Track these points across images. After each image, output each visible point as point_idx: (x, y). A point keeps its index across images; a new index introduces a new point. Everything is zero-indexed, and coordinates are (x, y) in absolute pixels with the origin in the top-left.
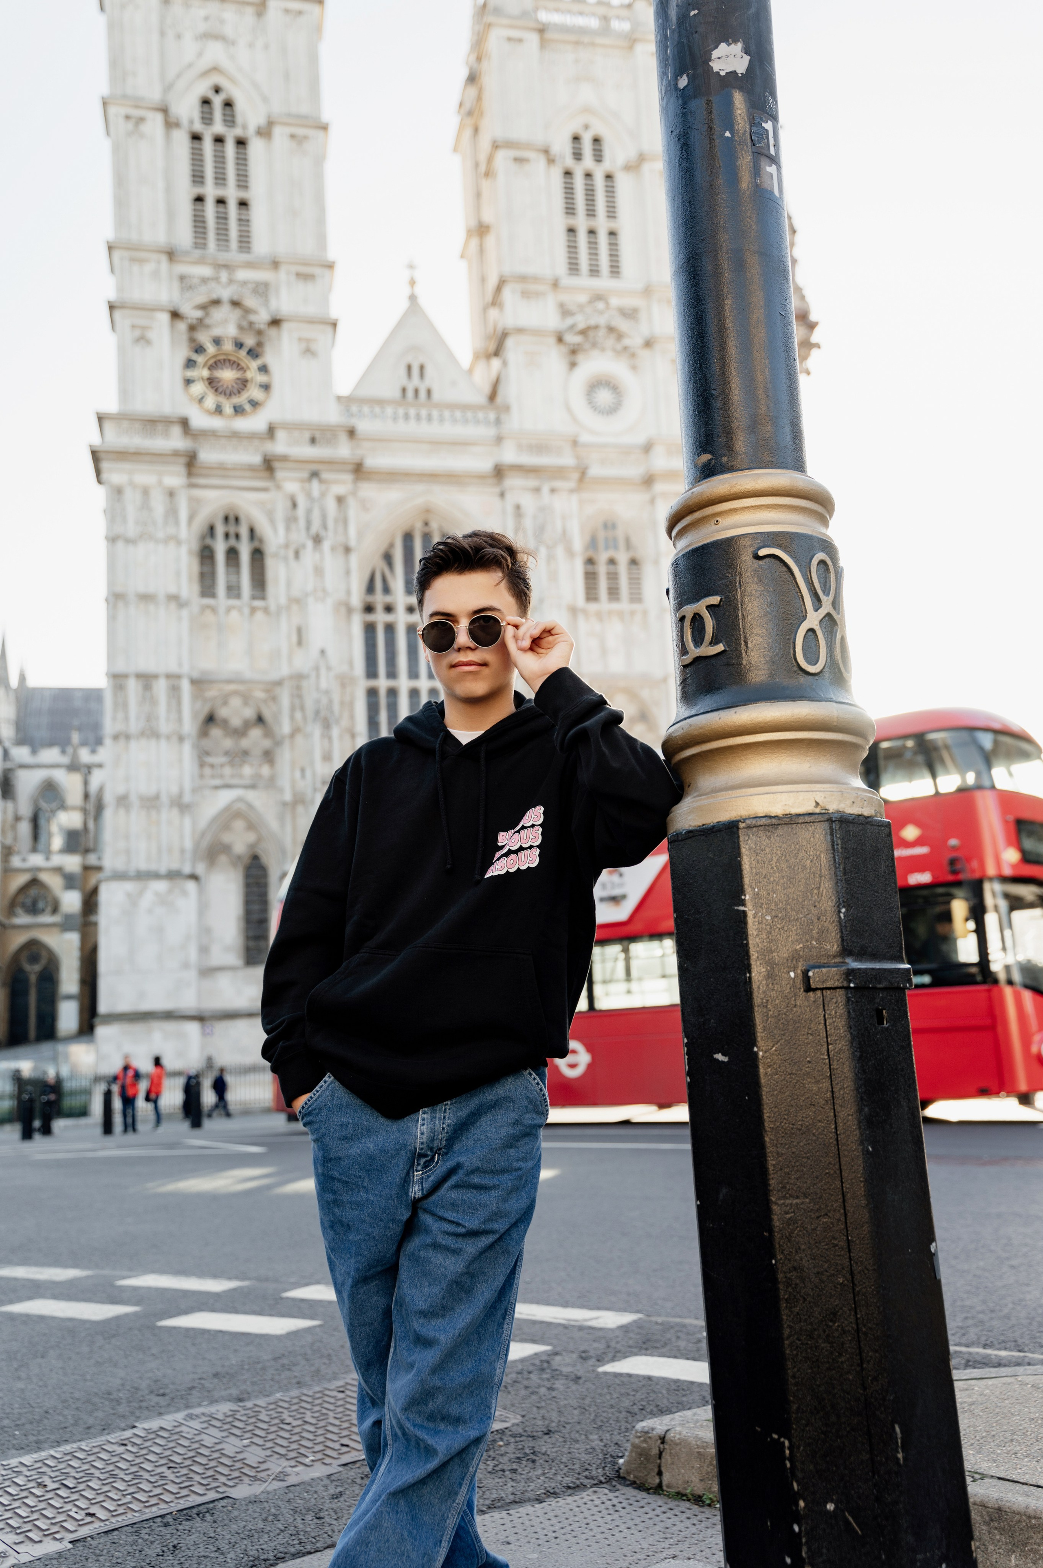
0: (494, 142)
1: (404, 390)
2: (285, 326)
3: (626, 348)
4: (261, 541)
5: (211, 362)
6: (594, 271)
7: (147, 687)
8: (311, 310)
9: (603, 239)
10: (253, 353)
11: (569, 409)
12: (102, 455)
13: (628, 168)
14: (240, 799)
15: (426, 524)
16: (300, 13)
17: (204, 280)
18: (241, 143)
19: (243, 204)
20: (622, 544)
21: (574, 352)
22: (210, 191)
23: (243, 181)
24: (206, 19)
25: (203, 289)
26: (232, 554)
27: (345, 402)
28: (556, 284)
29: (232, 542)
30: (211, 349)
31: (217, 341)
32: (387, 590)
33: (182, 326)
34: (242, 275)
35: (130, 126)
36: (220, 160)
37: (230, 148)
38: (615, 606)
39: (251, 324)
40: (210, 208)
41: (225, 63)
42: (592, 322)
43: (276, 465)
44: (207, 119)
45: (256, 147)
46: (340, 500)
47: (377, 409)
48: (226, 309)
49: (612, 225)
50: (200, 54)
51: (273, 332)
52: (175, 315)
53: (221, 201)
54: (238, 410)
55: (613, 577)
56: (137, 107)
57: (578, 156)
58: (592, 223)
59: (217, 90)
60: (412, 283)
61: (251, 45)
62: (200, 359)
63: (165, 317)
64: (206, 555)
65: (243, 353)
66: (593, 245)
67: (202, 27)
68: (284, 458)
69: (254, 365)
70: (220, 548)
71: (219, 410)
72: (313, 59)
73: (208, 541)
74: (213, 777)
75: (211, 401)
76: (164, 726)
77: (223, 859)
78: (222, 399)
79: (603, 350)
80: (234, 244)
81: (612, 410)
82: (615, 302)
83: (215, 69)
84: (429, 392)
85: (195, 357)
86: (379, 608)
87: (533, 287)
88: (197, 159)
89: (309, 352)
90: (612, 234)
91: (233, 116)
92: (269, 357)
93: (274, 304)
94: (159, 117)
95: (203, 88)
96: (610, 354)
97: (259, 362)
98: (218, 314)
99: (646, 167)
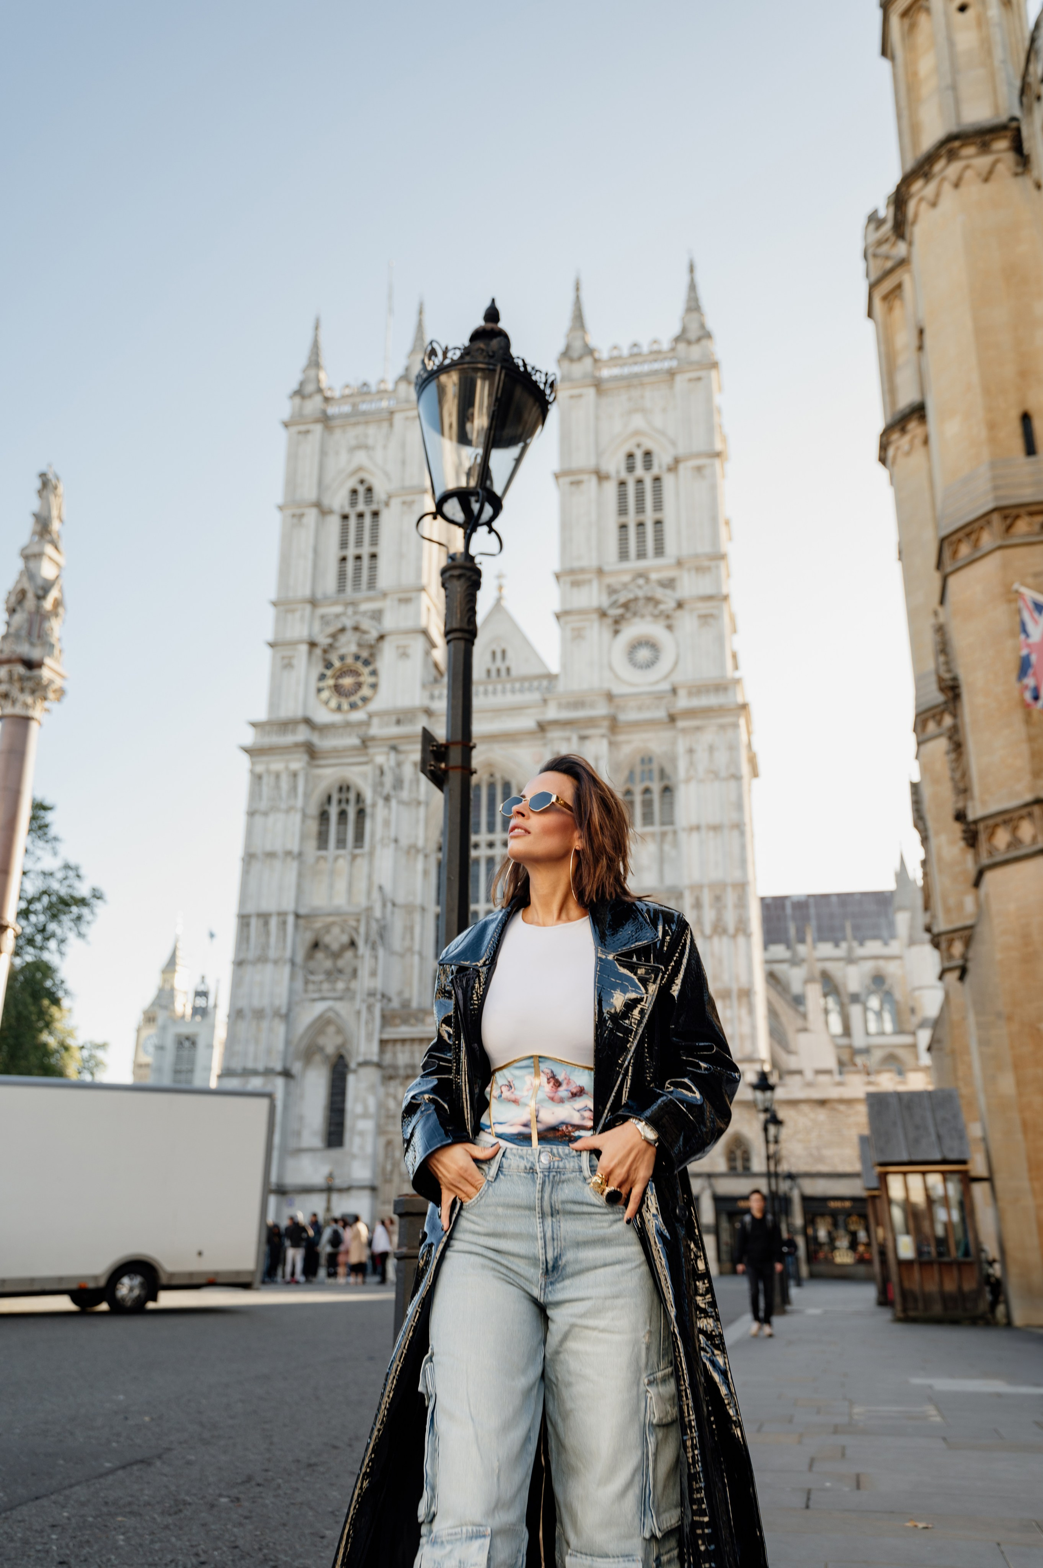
1: (489, 671)
2: (389, 639)
3: (661, 612)
4: (363, 802)
5: (338, 673)
6: (641, 555)
7: (266, 924)
8: (410, 624)
9: (650, 529)
10: (366, 663)
11: (611, 668)
12: (256, 752)
13: (672, 469)
14: (330, 1009)
15: (492, 775)
17: (338, 616)
18: (375, 514)
19: (373, 556)
20: (656, 774)
21: (617, 622)
22: (351, 552)
23: (374, 541)
24: (355, 437)
25: (335, 622)
26: (343, 814)
28: (600, 572)
29: (344, 806)
30: (337, 664)
31: (342, 658)
33: (318, 651)
34: (365, 607)
35: (296, 519)
37: (368, 520)
38: (649, 829)
39: (366, 641)
40: (350, 564)
41: (367, 463)
42: (633, 596)
43: (369, 743)
44: (354, 503)
45: (385, 514)
48: (349, 634)
49: (658, 516)
50: (350, 462)
51: (380, 645)
53: (358, 558)
54: (353, 706)
55: (647, 804)
56: (300, 507)
57: (631, 469)
58: (641, 518)
59: (362, 482)
60: (500, 588)
61: (384, 447)
62: (329, 673)
63: (304, 648)
64: (324, 816)
65: (360, 663)
66: (641, 535)
67: (353, 442)
68: (373, 739)
69: (366, 671)
70: (334, 811)
71: (339, 708)
73: (326, 807)
74: (314, 991)
75: (333, 703)
76: (272, 953)
77: (318, 1058)
78: (342, 700)
79: (643, 616)
80: (363, 586)
81: (650, 664)
82: (655, 576)
83: (360, 469)
84: (508, 670)
85: (326, 671)
87: (580, 577)
88: (344, 532)
89: (403, 655)
90: (658, 523)
91: (371, 497)
92: (378, 663)
93: (382, 624)
94: (315, 511)
95: (352, 483)
96: (649, 618)
97: (371, 668)
98: (343, 639)
99: (681, 467)
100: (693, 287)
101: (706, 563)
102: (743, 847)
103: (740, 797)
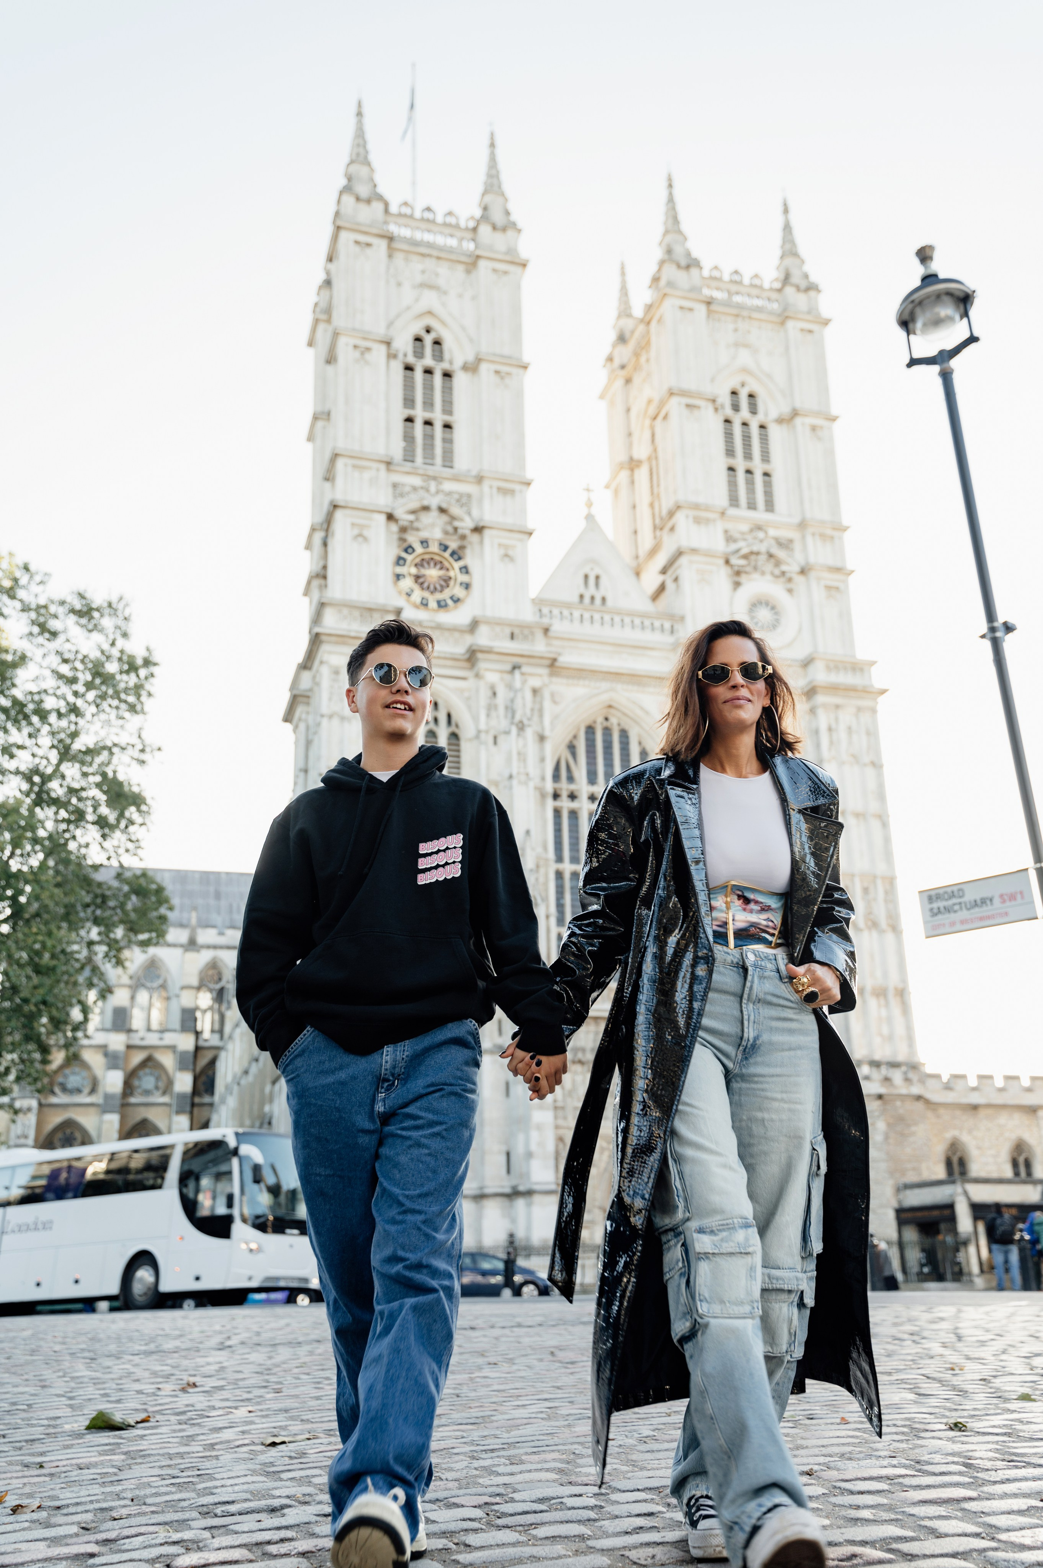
0: (670, 389)
1: (581, 597)
2: (487, 533)
3: (783, 573)
4: (457, 726)
5: (418, 560)
6: (752, 505)
8: (509, 521)
9: (758, 478)
10: (456, 555)
12: (323, 638)
13: (780, 421)
15: (606, 719)
16: (506, 273)
17: (415, 489)
18: (447, 375)
19: (447, 426)
21: (738, 573)
22: (420, 414)
23: (448, 407)
24: (423, 272)
25: (413, 496)
27: (539, 603)
28: (721, 514)
30: (419, 550)
31: (424, 543)
32: (571, 779)
33: (394, 528)
34: (448, 486)
35: (357, 354)
36: (429, 388)
37: (438, 378)
39: (456, 529)
40: (418, 427)
41: (438, 308)
42: (755, 548)
43: (480, 655)
44: (419, 354)
45: (460, 380)
46: (535, 691)
47: (566, 613)
48: (434, 513)
49: (767, 468)
50: (417, 300)
51: (474, 538)
52: (390, 517)
53: (428, 423)
54: (441, 605)
56: (365, 339)
57: (736, 408)
58: (749, 465)
59: (429, 330)
60: (589, 504)
61: (460, 296)
62: (409, 558)
63: (382, 518)
65: (447, 555)
66: (750, 483)
67: (419, 278)
68: (489, 651)
69: (457, 565)
71: (424, 604)
72: (516, 309)
75: (418, 595)
78: (426, 594)
79: (763, 573)
80: (439, 460)
81: (771, 627)
82: (772, 532)
83: (428, 313)
84: (604, 599)
85: (404, 555)
86: (564, 794)
87: (703, 514)
88: (409, 386)
89: (507, 557)
90: (766, 475)
91: (441, 352)
92: (469, 559)
93: (475, 512)
94: (383, 348)
95: (417, 328)
96: (768, 577)
97: (461, 563)
98: (426, 519)
99: (798, 421)
100: (787, 228)
101: (829, 532)
102: (887, 840)
103: (881, 786)
